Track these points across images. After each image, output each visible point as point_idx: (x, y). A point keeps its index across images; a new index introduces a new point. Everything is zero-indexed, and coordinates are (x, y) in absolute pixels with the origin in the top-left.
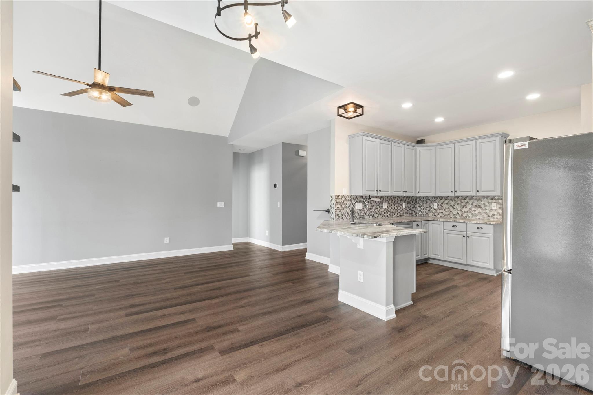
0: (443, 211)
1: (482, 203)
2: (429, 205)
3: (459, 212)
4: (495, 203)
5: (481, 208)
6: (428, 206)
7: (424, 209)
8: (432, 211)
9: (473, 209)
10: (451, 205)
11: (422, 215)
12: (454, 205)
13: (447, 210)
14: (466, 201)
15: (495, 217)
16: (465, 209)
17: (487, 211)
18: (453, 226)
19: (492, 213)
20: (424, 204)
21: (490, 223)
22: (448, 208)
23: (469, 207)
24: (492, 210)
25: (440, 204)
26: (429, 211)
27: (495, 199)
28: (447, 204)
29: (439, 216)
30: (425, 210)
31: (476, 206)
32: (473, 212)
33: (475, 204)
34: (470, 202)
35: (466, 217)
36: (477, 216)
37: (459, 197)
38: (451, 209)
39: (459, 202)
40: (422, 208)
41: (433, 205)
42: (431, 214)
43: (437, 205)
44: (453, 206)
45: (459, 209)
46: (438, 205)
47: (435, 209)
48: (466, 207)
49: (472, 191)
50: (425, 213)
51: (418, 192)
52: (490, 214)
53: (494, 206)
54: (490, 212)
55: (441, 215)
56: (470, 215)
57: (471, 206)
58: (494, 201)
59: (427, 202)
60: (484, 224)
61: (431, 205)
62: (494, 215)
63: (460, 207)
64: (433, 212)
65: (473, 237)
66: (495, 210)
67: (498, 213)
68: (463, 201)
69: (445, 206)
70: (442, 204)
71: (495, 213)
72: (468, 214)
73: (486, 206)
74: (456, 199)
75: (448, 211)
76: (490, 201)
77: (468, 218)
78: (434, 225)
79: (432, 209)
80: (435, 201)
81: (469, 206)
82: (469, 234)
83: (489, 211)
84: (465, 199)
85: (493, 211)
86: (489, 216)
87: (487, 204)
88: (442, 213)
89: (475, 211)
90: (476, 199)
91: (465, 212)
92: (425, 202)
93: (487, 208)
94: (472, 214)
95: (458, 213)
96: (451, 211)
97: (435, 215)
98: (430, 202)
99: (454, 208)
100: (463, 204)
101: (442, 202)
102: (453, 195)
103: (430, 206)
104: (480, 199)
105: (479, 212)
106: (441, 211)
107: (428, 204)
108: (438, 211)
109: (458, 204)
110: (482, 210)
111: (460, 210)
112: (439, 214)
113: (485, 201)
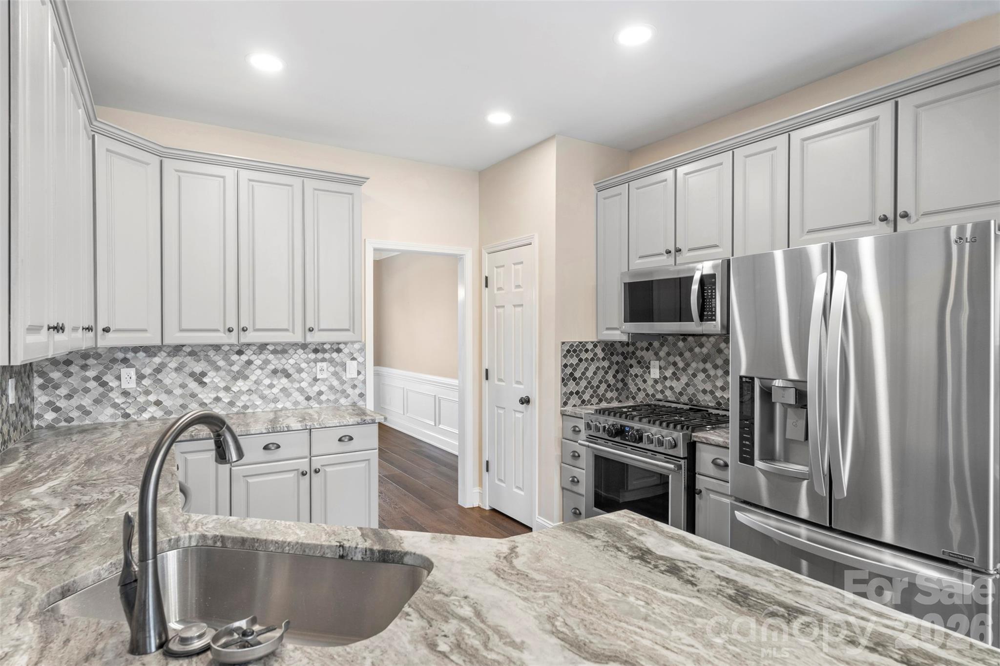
0: (163, 397)
1: (292, 361)
2: (97, 378)
3: (221, 394)
4: (323, 360)
5: (288, 376)
6: (92, 384)
7: (69, 397)
8: (110, 399)
9: (267, 382)
10: (192, 374)
11: (63, 424)
12: (203, 374)
13: (178, 391)
14: (244, 358)
15: (323, 398)
16: (241, 385)
17: (304, 385)
18: (266, 448)
19: (316, 389)
20: (68, 374)
21: (372, 420)
22: (183, 386)
23: (253, 378)
24: (316, 380)
25: (147, 371)
26: (97, 402)
27: (324, 351)
28: (178, 370)
29: (146, 416)
30: (75, 402)
31: (275, 372)
32: (267, 392)
33: (271, 367)
34: (258, 362)
35: (245, 407)
36: (276, 400)
37: (223, 348)
38: (193, 385)
39: (221, 363)
40: (63, 391)
41: (119, 378)
42: (110, 411)
43: (134, 377)
44: (199, 378)
45: (222, 385)
46: (140, 377)
47: (126, 393)
48: (246, 378)
49: (291, 329)
50: (75, 414)
51: (106, 330)
52: (313, 391)
53: (323, 370)
54: (311, 385)
55: (153, 411)
56: (259, 402)
57: (259, 372)
58: (320, 356)
59: (85, 367)
60: (358, 424)
61: (108, 378)
62: (320, 393)
63: (223, 379)
64: (115, 406)
65: (328, 469)
66: (324, 380)
67: (331, 388)
68: (235, 357)
69: (169, 378)
70: (158, 370)
71: (324, 388)
72: (251, 397)
73: (300, 371)
74: (212, 353)
75: (182, 396)
76: (312, 356)
77: (250, 410)
78: (189, 457)
79: (110, 395)
80: (125, 361)
81: (256, 374)
82: (317, 463)
83: (309, 383)
84: (240, 353)
85: (318, 383)
86: (308, 398)
87: (304, 365)
88: (158, 403)
89: (271, 386)
90: (274, 352)
91: (241, 392)
92: (73, 369)
93: (304, 375)
94: (263, 397)
95: (218, 399)
96: (193, 395)
97: (127, 416)
98: (101, 368)
99: (202, 384)
100: (235, 368)
101: (155, 367)
102: (232, 339)
103: (104, 384)
104: (284, 351)
105: (284, 390)
106: (152, 398)
107: (91, 373)
108: (142, 399)
109: (218, 369)
110: (292, 382)
111: (227, 389)
112: (142, 410)
113: (298, 357)
